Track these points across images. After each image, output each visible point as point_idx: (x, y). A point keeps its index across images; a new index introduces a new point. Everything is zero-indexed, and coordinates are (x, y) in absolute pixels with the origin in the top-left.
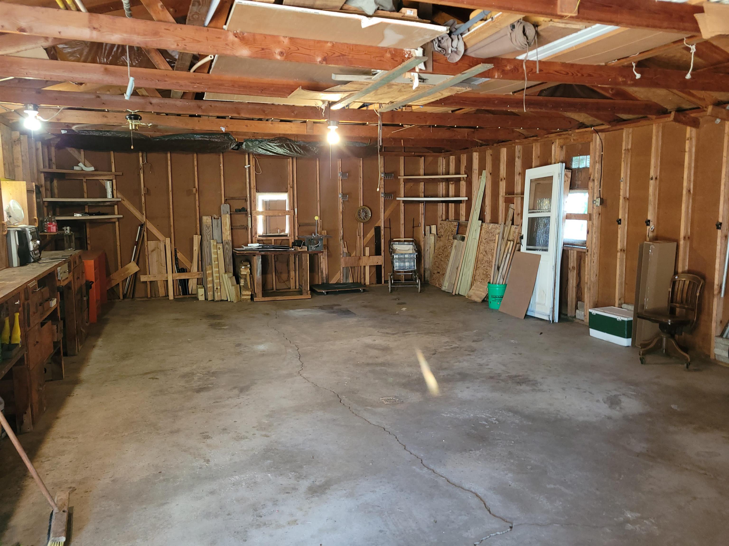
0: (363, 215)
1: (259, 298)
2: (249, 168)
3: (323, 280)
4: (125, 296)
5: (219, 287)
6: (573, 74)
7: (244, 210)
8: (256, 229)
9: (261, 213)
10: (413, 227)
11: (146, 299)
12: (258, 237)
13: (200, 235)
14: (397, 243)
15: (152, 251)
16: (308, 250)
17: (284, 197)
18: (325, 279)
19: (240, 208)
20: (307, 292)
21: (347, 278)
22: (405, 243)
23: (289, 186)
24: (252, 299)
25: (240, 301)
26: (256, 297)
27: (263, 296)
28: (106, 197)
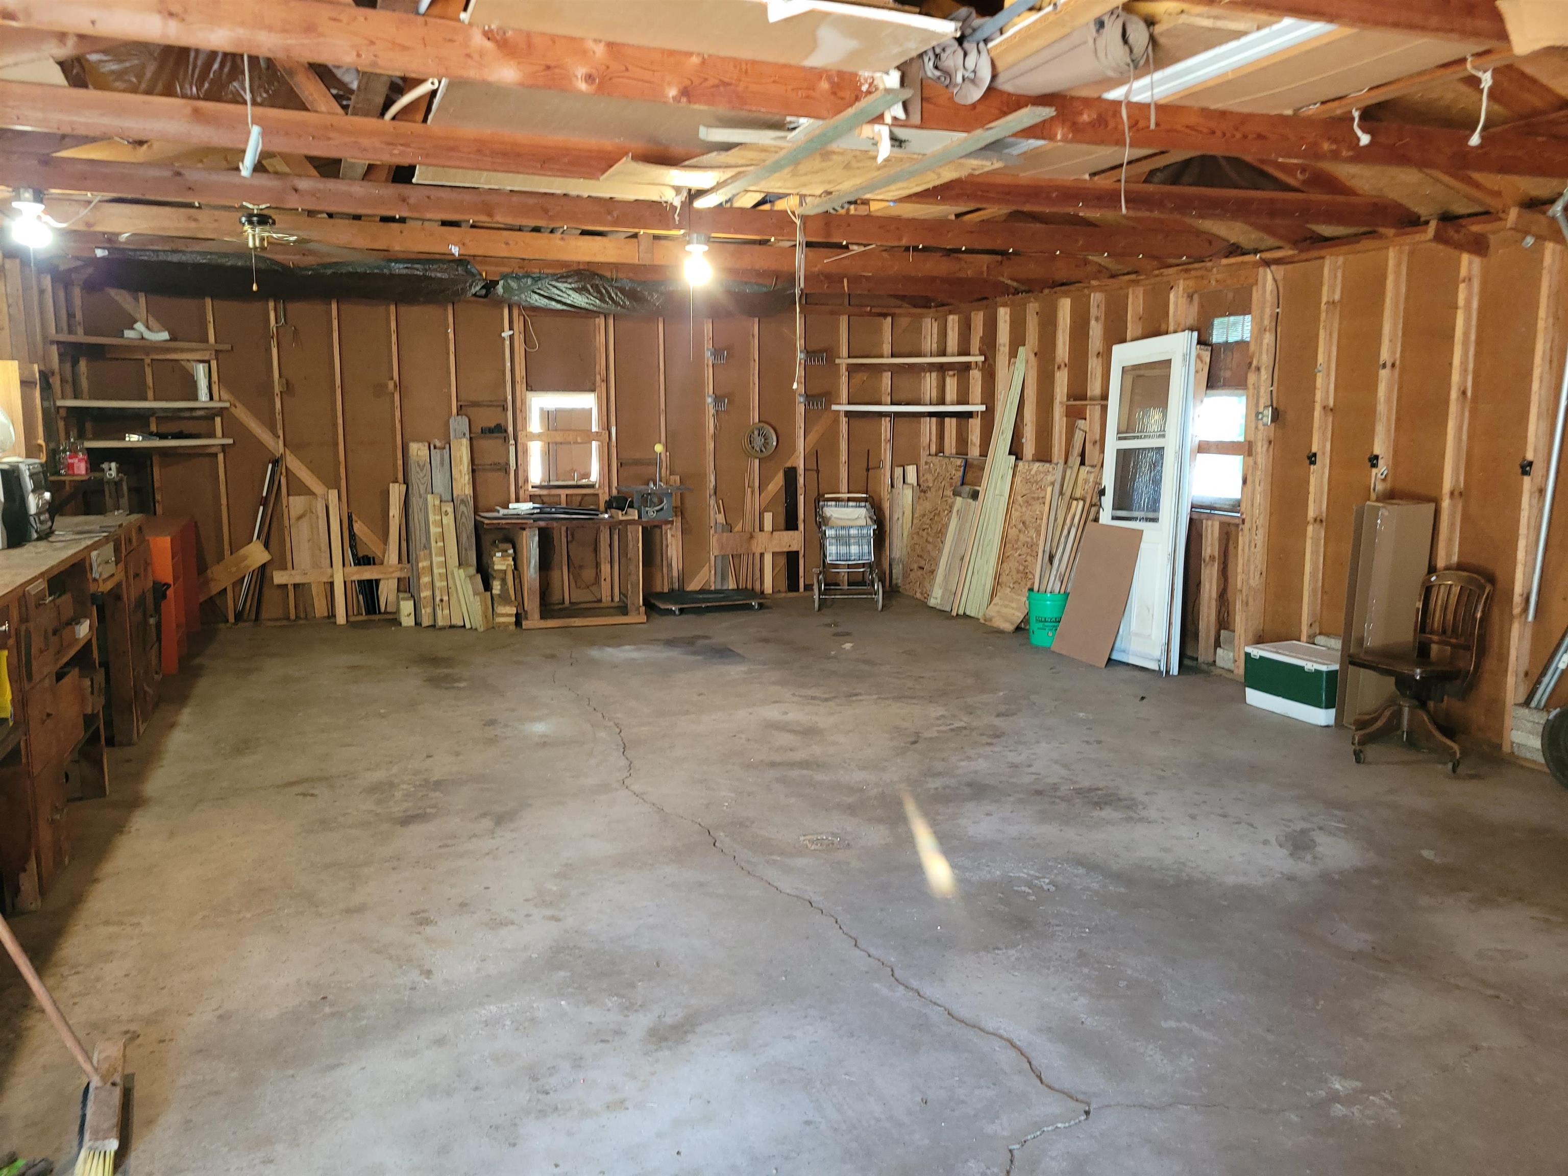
0: (758, 442)
1: (533, 621)
2: (511, 337)
3: (672, 583)
4: (239, 616)
5: (446, 598)
6: (1224, 135)
7: (500, 429)
8: (526, 471)
9: (538, 437)
10: (868, 470)
11: (285, 623)
12: (530, 489)
13: (404, 483)
14: (833, 503)
15: (300, 518)
16: (640, 517)
17: (586, 401)
18: (676, 580)
19: (492, 425)
20: (638, 609)
21: (724, 578)
22: (851, 504)
23: (598, 377)
24: (518, 623)
25: (492, 628)
26: (526, 619)
27: (543, 617)
28: (195, 398)
